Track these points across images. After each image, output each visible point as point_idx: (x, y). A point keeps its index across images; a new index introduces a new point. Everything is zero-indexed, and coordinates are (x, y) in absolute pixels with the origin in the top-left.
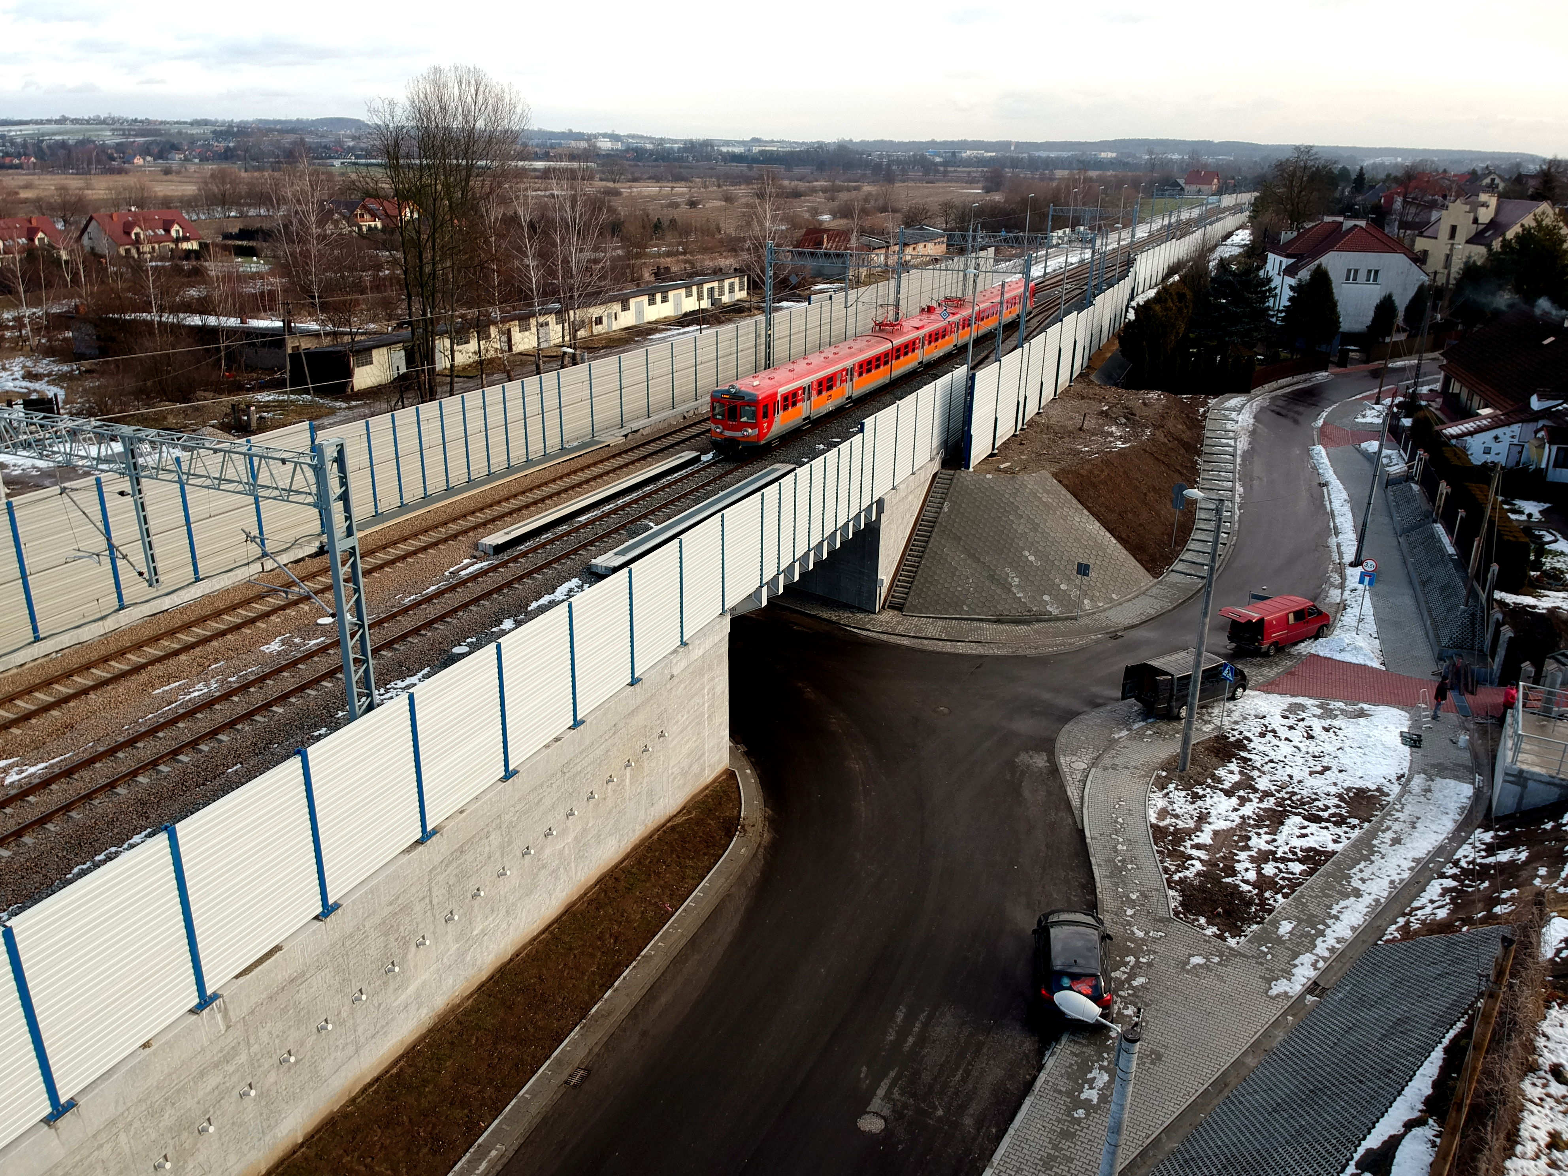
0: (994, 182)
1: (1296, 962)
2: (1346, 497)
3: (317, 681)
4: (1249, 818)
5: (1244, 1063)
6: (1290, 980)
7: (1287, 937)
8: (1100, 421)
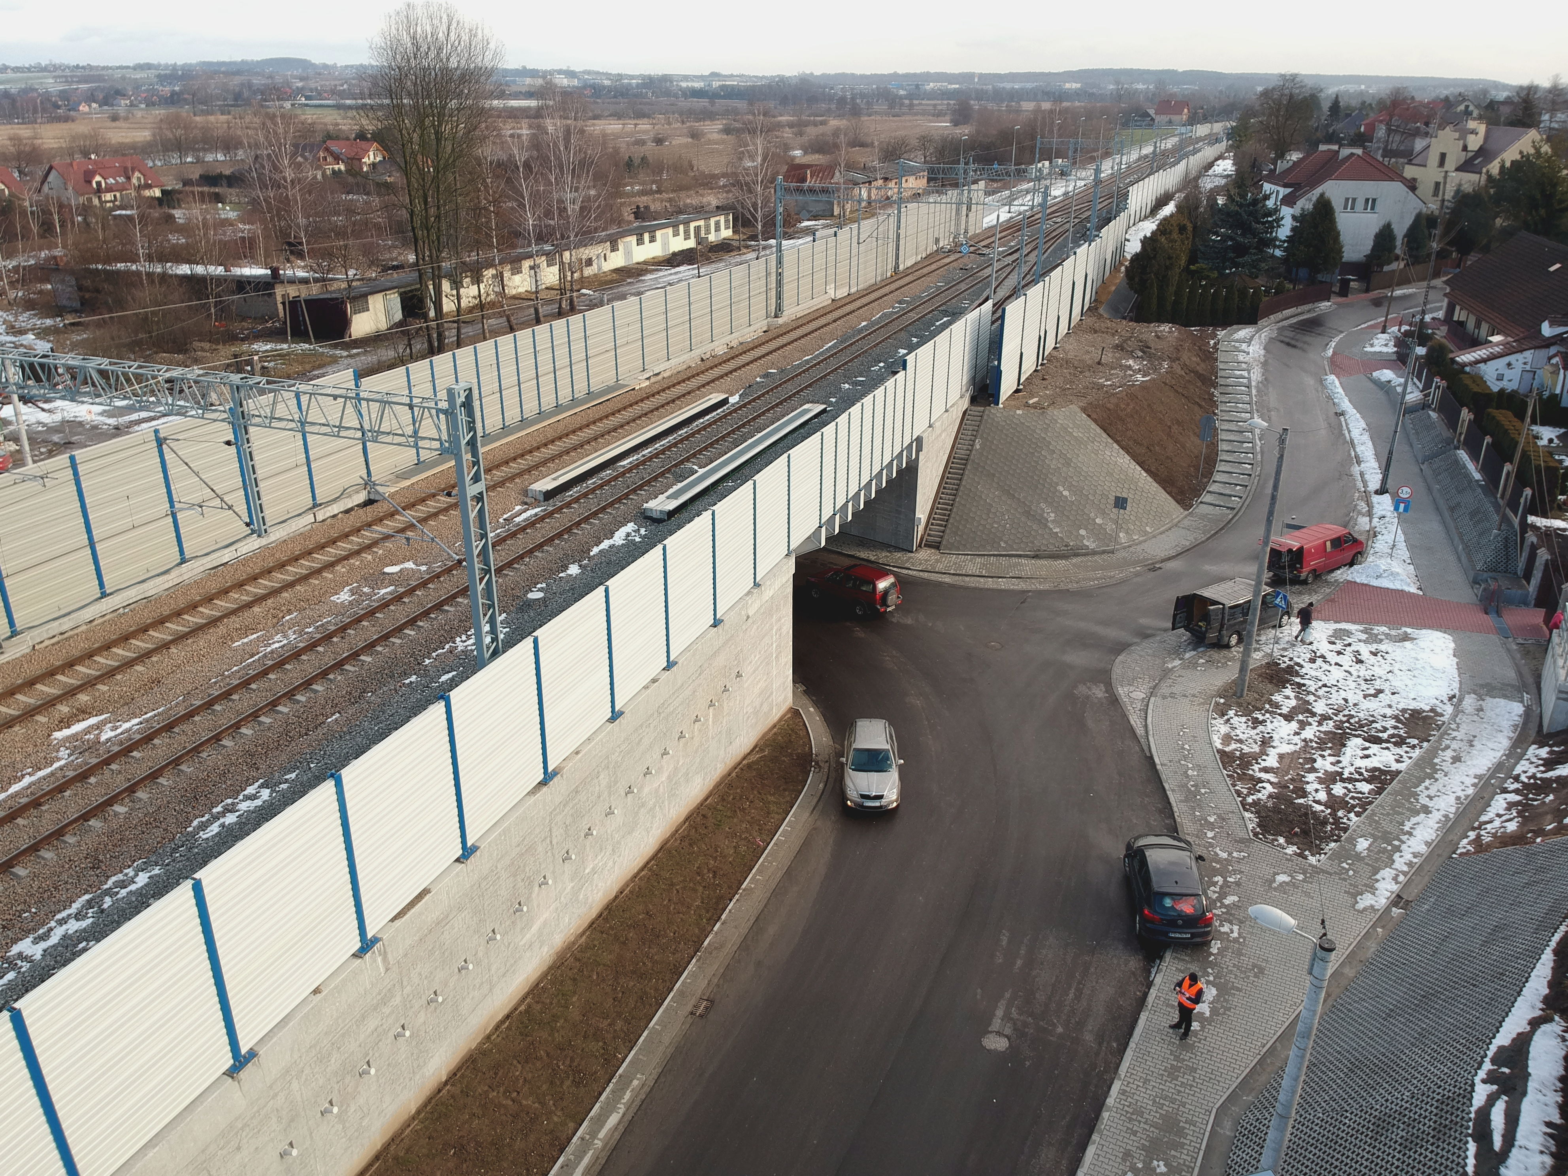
0: (962, 115)
1: (1378, 877)
2: (1365, 426)
3: (400, 629)
4: (1311, 741)
5: (1342, 974)
6: (1374, 894)
7: (1365, 853)
8: (1117, 355)
